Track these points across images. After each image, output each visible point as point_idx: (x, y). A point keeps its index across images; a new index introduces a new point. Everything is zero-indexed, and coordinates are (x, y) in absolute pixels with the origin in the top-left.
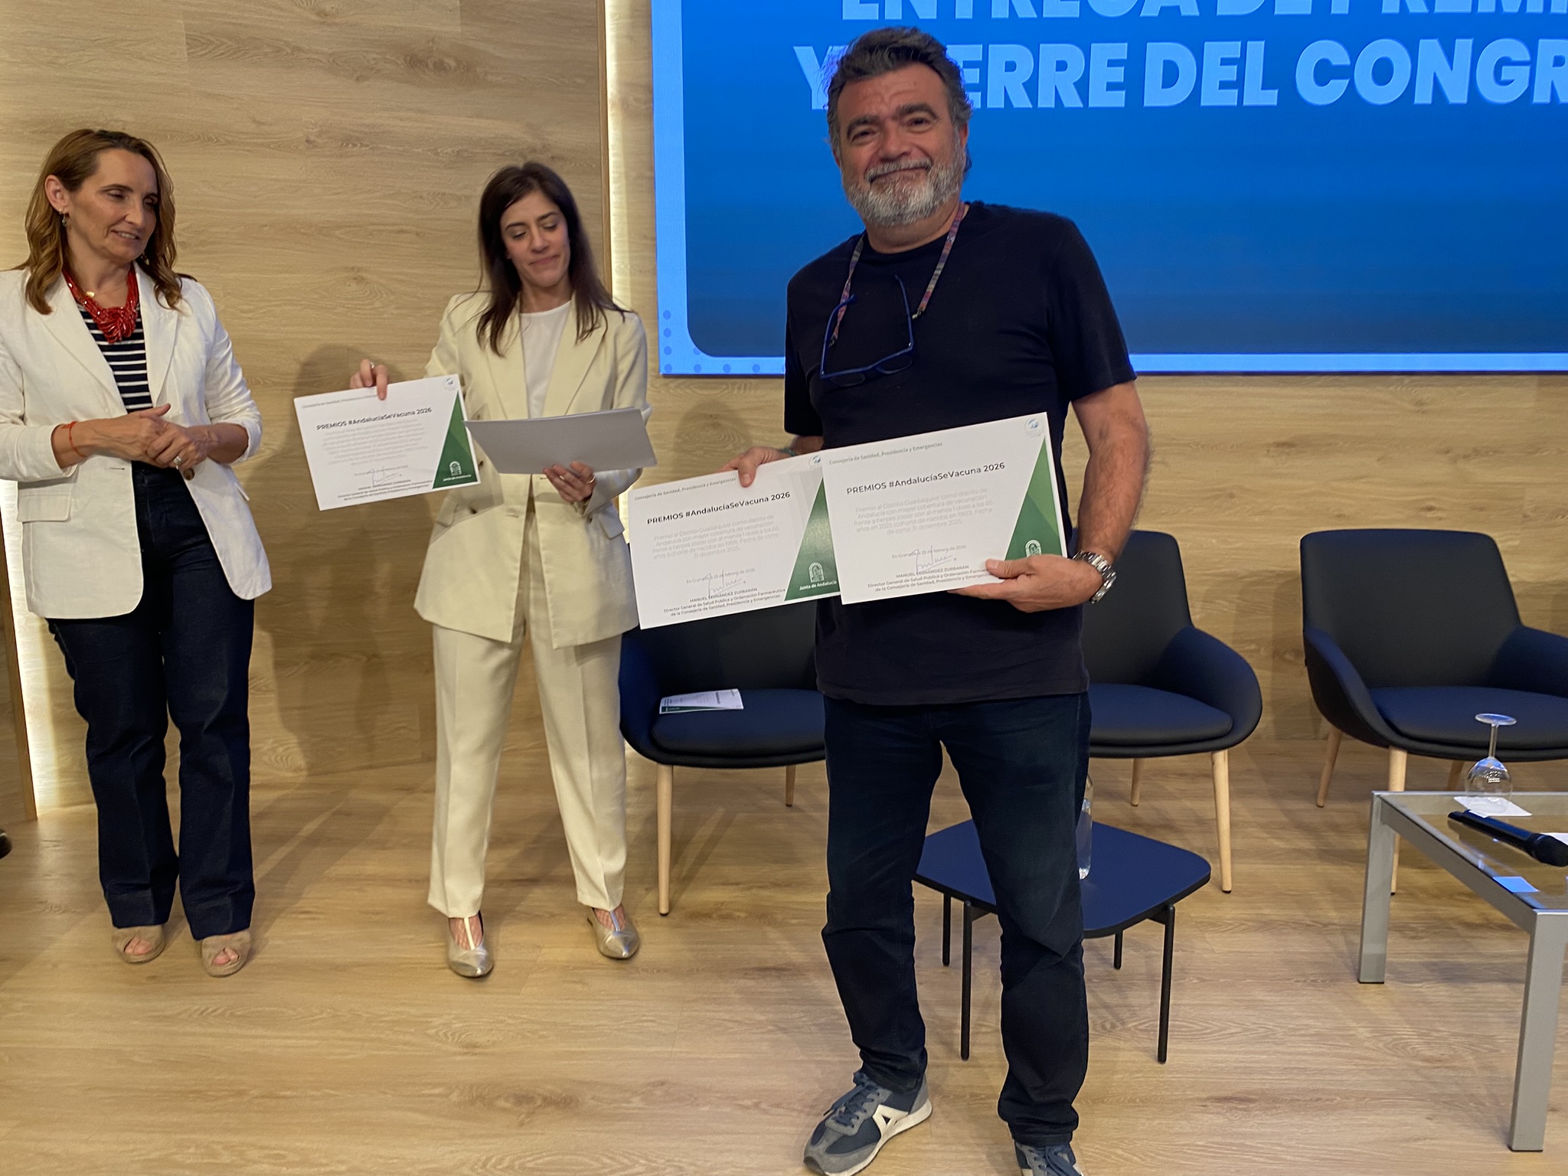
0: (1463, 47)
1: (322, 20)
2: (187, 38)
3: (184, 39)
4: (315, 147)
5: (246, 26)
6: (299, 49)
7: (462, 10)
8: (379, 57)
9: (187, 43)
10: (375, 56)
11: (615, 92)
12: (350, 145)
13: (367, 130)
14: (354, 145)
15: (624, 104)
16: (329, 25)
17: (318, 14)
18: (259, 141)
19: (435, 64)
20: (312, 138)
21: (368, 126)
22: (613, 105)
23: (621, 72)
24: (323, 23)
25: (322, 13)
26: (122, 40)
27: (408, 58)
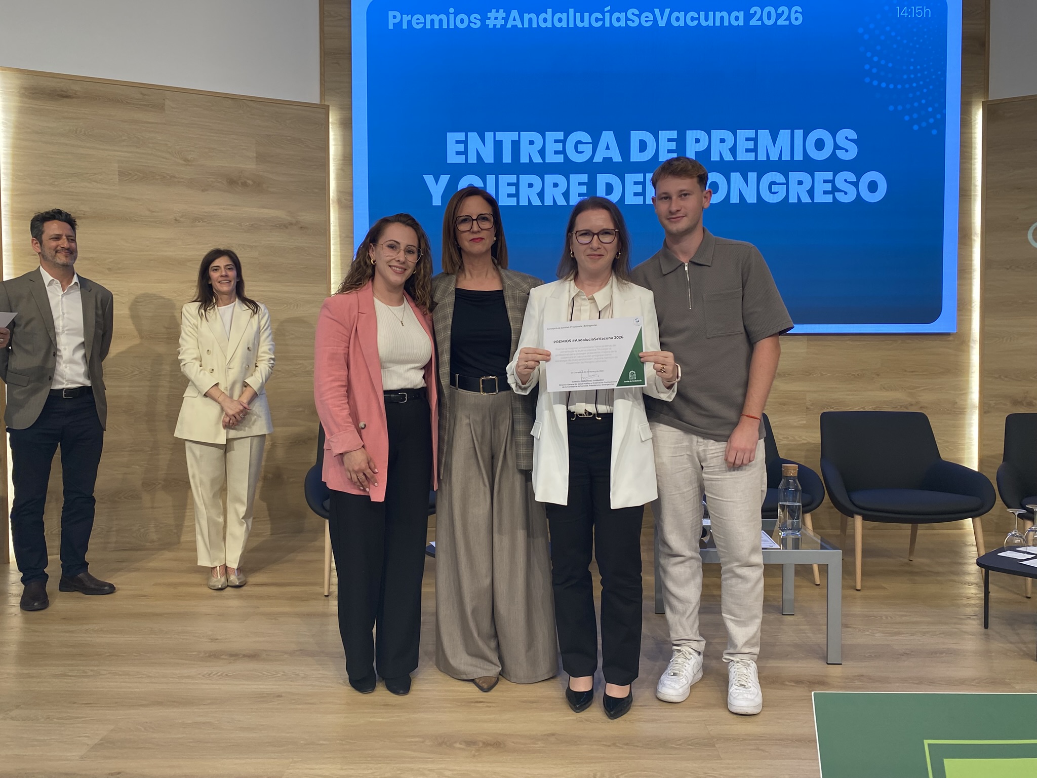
0: (752, 176)
1: (185, 163)
2: (119, 172)
3: (117, 173)
4: (179, 222)
5: (148, 166)
6: (174, 177)
7: (256, 158)
8: (213, 180)
9: (119, 175)
10: (211, 180)
11: (335, 196)
12: (197, 222)
13: (206, 214)
14: (199, 222)
15: (339, 202)
16: (189, 165)
17: (185, 161)
18: (151, 220)
19: (242, 183)
20: (178, 218)
21: (206, 212)
22: (333, 202)
23: (338, 186)
24: (186, 165)
25: (186, 160)
26: (87, 173)
27: (228, 181)
